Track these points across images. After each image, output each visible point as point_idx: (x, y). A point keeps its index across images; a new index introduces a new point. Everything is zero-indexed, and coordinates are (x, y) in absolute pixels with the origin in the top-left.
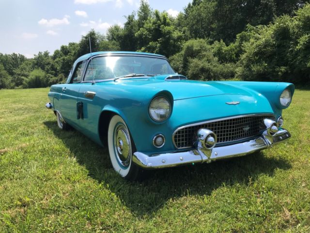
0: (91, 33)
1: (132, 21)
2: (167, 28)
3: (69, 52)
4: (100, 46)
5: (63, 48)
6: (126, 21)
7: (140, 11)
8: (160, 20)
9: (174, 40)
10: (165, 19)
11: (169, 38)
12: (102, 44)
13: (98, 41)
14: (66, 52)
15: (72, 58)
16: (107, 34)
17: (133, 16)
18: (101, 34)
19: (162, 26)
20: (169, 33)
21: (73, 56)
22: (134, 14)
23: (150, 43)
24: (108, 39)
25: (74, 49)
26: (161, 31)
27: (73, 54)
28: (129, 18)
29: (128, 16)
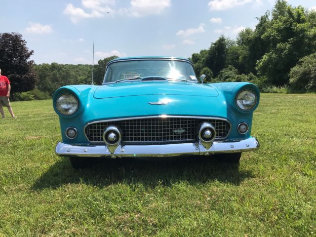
0: (220, 39)
1: (265, 22)
2: (300, 26)
3: (198, 59)
4: (229, 51)
5: (193, 55)
6: (258, 22)
7: (275, 9)
8: (293, 17)
9: (310, 39)
10: (299, 15)
11: (304, 37)
12: (231, 49)
13: (227, 47)
14: (196, 59)
15: (201, 65)
16: (237, 39)
17: (267, 16)
18: (231, 39)
19: (294, 23)
20: (303, 30)
21: (202, 63)
22: (268, 14)
23: (278, 45)
24: (238, 44)
25: (203, 57)
26: (292, 29)
27: (201, 61)
28: (262, 19)
29: (260, 17)
